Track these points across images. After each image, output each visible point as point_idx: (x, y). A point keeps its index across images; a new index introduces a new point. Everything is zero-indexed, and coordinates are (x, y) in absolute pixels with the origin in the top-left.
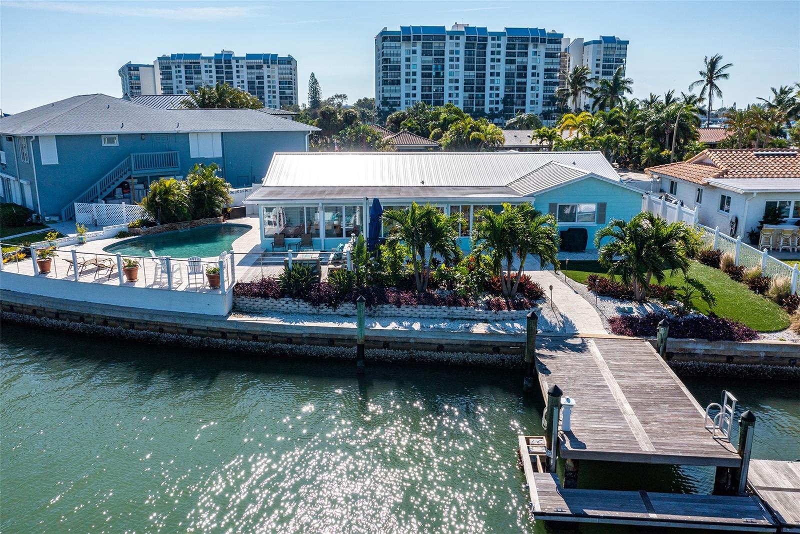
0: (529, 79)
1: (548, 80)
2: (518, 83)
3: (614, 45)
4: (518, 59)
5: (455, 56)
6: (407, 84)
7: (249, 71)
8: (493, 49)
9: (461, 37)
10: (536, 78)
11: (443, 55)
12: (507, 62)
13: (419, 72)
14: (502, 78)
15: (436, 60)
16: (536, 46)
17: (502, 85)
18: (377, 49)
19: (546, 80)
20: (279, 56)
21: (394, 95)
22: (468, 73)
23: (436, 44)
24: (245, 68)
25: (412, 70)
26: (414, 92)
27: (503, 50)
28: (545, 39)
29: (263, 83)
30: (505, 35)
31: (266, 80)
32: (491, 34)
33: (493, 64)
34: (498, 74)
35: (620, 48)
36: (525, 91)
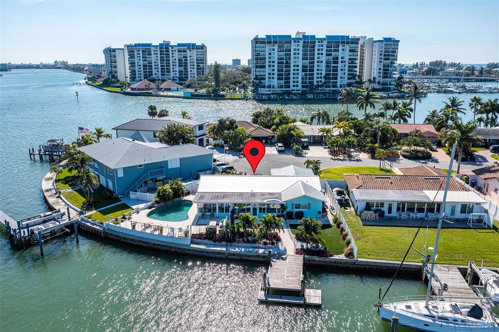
0: (340, 65)
1: (351, 65)
2: (333, 67)
3: (390, 43)
4: (333, 53)
5: (297, 52)
6: (269, 68)
7: (179, 53)
8: (319, 48)
9: (300, 41)
10: (344, 64)
11: (290, 51)
12: (327, 55)
13: (276, 61)
14: (324, 64)
15: (286, 55)
16: (344, 46)
17: (324, 68)
18: (253, 47)
19: (349, 65)
20: (196, 45)
21: (261, 74)
22: (304, 61)
23: (286, 45)
24: (177, 51)
25: (272, 60)
26: (273, 72)
27: (325, 48)
28: (349, 42)
29: (187, 60)
30: (326, 40)
31: (189, 58)
32: (318, 39)
33: (319, 56)
34: (322, 62)
35: (395, 45)
36: (337, 71)
